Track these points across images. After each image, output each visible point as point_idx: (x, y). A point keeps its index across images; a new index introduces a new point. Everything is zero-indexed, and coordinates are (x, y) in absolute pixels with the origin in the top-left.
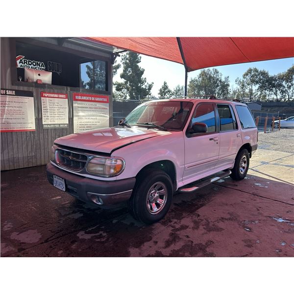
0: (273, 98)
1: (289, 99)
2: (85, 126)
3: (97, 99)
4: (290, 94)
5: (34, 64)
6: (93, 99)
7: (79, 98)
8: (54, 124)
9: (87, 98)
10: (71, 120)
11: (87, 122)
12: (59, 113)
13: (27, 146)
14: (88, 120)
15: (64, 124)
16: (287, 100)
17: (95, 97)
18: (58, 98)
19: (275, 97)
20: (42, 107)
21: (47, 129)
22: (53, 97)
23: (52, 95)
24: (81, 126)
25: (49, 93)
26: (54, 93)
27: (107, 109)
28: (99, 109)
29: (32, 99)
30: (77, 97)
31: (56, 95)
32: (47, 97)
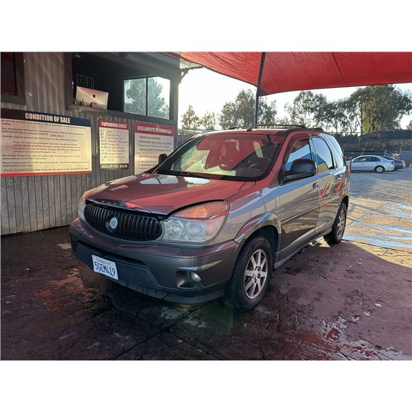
3: (161, 131)
6: (157, 130)
7: (142, 128)
8: (113, 164)
9: (151, 129)
10: (132, 158)
11: (150, 162)
15: (124, 164)
17: (159, 127)
18: (118, 128)
20: (100, 140)
21: (105, 170)
22: (113, 128)
23: (111, 125)
24: (142, 167)
25: (109, 121)
26: (113, 122)
27: (171, 144)
28: (164, 143)
29: (89, 129)
30: (139, 128)
31: (116, 125)
32: (106, 127)
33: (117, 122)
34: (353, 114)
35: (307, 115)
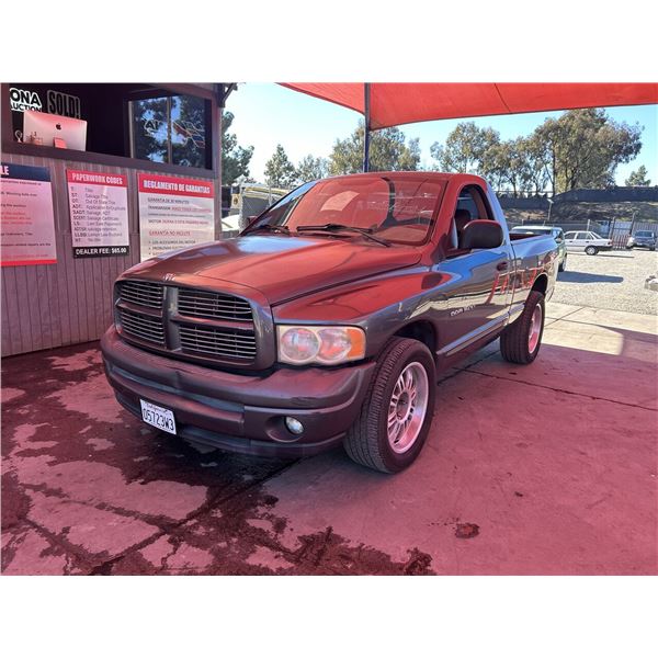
0: (508, 191)
1: (537, 191)
3: (191, 189)
4: (540, 182)
5: (15, 95)
6: (181, 187)
7: (153, 185)
9: (169, 186)
12: (108, 221)
13: (39, 300)
14: (170, 238)
16: (534, 194)
17: (185, 183)
18: (106, 184)
19: (512, 189)
20: (71, 205)
22: (95, 183)
23: (93, 178)
24: (155, 251)
25: (86, 172)
26: (95, 173)
27: (209, 211)
28: (195, 210)
29: (47, 185)
30: (147, 184)
31: (101, 179)
32: (82, 182)
33: (104, 174)
35: (468, 164)
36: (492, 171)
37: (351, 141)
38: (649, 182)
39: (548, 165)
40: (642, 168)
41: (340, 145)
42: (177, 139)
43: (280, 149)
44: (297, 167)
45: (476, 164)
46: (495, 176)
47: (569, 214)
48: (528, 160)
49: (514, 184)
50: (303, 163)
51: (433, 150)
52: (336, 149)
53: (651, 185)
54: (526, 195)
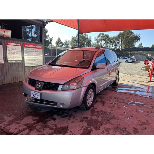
1: (118, 48)
2: (31, 61)
3: (37, 47)
4: (119, 46)
6: (35, 46)
7: (27, 46)
8: (14, 61)
9: (32, 46)
10: (23, 58)
11: (32, 59)
12: (16, 54)
14: (32, 58)
15: (20, 60)
17: (35, 45)
18: (16, 45)
19: (112, 48)
20: (7, 50)
21: (10, 63)
22: (13, 45)
23: (13, 44)
24: (28, 61)
25: (11, 43)
26: (13, 43)
27: (41, 52)
28: (38, 52)
29: (1, 46)
30: (26, 45)
31: (15, 44)
32: (10, 45)
34: (119, 42)
35: (102, 42)
36: (108, 44)
37: (76, 37)
38: (143, 46)
39: (120, 43)
40: (141, 43)
41: (73, 38)
42: (34, 36)
43: (59, 38)
44: (63, 42)
45: (104, 42)
46: (108, 45)
47: (125, 54)
48: (116, 41)
49: (113, 47)
50: (64, 41)
51: (94, 39)
52: (72, 38)
53: (143, 47)
54: (116, 49)
